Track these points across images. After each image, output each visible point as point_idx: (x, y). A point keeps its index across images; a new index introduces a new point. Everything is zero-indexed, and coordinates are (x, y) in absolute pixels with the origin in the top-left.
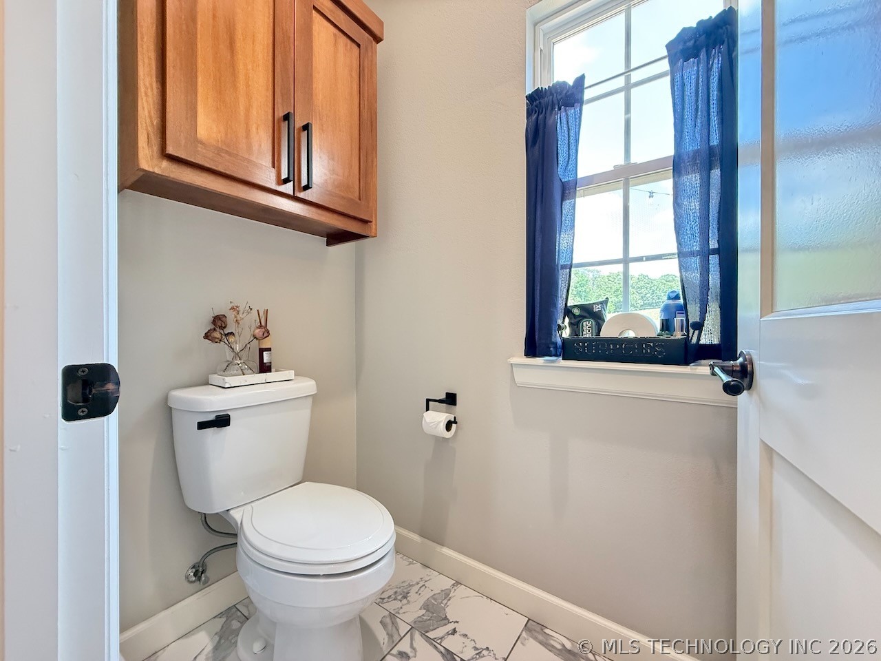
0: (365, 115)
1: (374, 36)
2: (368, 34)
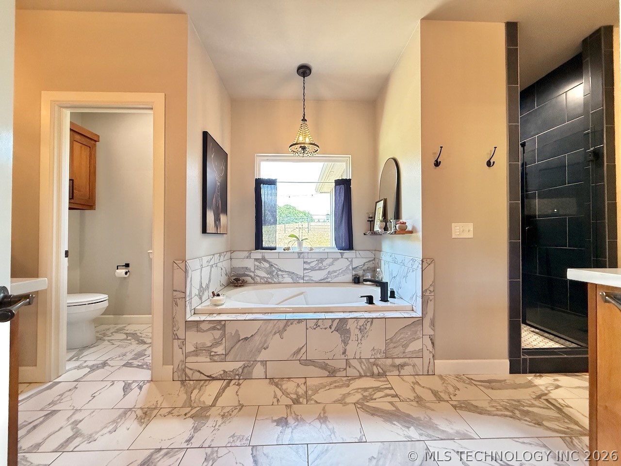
0: (92, 170)
1: (96, 141)
2: (93, 142)
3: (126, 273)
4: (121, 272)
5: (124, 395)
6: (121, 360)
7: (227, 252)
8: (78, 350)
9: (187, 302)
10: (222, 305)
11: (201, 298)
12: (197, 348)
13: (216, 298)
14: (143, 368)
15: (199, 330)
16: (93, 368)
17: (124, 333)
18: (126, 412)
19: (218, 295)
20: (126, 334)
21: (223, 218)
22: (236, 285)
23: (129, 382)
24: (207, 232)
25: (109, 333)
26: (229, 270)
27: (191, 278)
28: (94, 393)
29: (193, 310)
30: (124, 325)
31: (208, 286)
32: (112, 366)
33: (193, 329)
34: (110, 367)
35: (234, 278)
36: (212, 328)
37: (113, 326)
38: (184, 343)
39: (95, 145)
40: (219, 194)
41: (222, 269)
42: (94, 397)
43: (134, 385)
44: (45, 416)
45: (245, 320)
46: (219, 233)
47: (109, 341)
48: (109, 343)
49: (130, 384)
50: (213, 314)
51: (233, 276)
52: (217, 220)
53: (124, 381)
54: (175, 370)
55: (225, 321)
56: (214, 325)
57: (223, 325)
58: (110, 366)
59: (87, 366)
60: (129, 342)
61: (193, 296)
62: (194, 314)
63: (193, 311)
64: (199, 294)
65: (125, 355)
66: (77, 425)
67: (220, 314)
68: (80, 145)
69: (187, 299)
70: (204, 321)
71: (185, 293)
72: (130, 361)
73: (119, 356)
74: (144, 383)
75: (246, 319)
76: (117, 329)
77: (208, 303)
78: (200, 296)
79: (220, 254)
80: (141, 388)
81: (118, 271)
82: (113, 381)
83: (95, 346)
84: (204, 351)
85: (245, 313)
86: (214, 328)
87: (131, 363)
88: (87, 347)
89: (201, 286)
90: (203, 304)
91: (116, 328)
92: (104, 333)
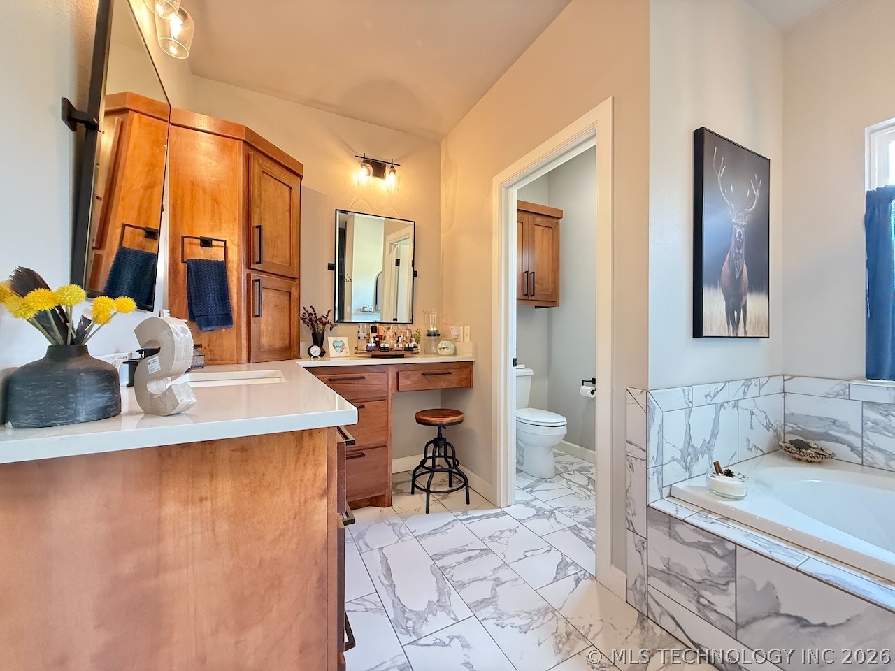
1: (559, 218)
2: (556, 220)
3: (593, 392)
4: (587, 389)
5: (556, 579)
6: (570, 517)
7: (769, 377)
8: (536, 479)
9: (651, 471)
10: (737, 499)
11: (688, 468)
12: (669, 568)
13: (722, 479)
14: (591, 548)
15: (673, 535)
16: (540, 514)
17: (587, 477)
18: (549, 610)
19: (729, 474)
20: (589, 478)
21: (754, 303)
22: (797, 456)
23: (568, 560)
24: (704, 335)
25: (571, 468)
26: (777, 419)
27: (661, 426)
28: (528, 551)
29: (668, 489)
30: (591, 464)
31: (708, 447)
32: (558, 522)
33: (661, 527)
34: (554, 521)
35: (793, 438)
36: (703, 546)
37: (579, 460)
38: (645, 545)
39: (558, 224)
40: (742, 251)
41: (753, 414)
42: (526, 556)
43: (572, 570)
44: (481, 550)
45: (797, 569)
46: (741, 334)
47: (568, 480)
48: (566, 484)
49: (567, 565)
50: (711, 512)
51: (790, 432)
52: (735, 308)
53: (562, 554)
54: (629, 586)
55: (736, 544)
56: (708, 541)
57: (731, 552)
58: (556, 519)
59: (534, 506)
60: (588, 493)
61: (666, 459)
62: (670, 496)
63: (666, 491)
64: (684, 459)
65: (576, 512)
66: (498, 585)
67: (728, 519)
68: (542, 228)
69: (651, 464)
70: (683, 521)
71: (646, 451)
72: (579, 526)
73: (570, 511)
74: (584, 574)
75: (800, 568)
76: (581, 467)
77: (701, 482)
78: (686, 463)
79: (747, 383)
80: (578, 581)
81: (583, 387)
82: (551, 546)
83: (551, 482)
84: (684, 584)
85: (804, 548)
86: (707, 548)
87: (579, 529)
88: (543, 480)
89: (689, 442)
90: (694, 483)
91: (580, 465)
92: (566, 467)
